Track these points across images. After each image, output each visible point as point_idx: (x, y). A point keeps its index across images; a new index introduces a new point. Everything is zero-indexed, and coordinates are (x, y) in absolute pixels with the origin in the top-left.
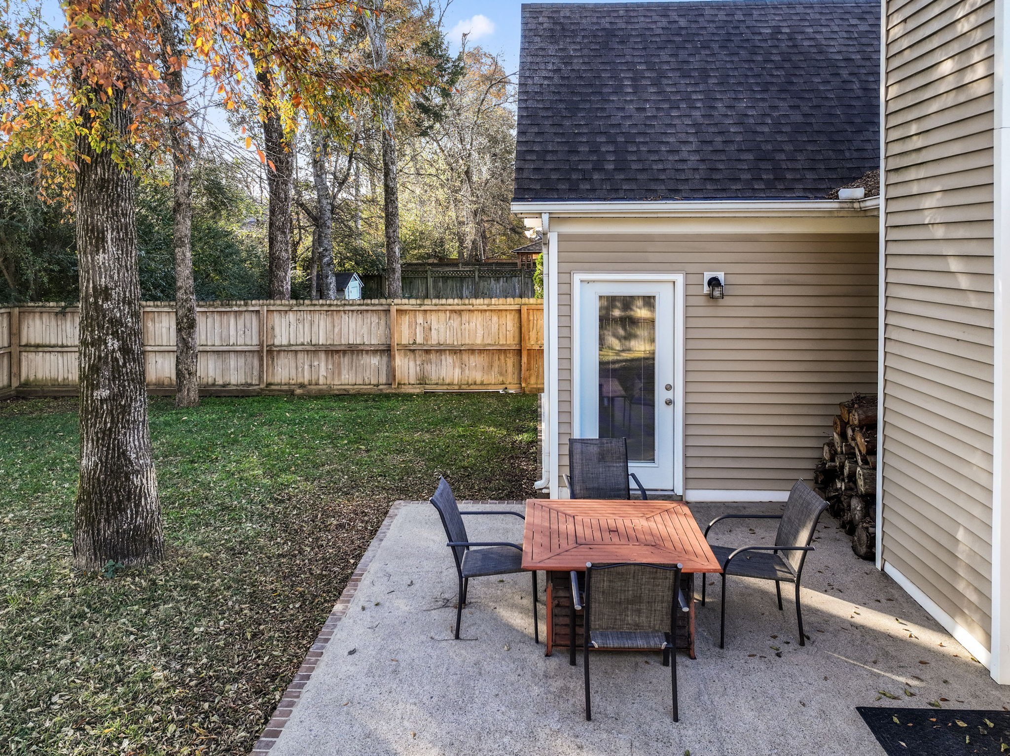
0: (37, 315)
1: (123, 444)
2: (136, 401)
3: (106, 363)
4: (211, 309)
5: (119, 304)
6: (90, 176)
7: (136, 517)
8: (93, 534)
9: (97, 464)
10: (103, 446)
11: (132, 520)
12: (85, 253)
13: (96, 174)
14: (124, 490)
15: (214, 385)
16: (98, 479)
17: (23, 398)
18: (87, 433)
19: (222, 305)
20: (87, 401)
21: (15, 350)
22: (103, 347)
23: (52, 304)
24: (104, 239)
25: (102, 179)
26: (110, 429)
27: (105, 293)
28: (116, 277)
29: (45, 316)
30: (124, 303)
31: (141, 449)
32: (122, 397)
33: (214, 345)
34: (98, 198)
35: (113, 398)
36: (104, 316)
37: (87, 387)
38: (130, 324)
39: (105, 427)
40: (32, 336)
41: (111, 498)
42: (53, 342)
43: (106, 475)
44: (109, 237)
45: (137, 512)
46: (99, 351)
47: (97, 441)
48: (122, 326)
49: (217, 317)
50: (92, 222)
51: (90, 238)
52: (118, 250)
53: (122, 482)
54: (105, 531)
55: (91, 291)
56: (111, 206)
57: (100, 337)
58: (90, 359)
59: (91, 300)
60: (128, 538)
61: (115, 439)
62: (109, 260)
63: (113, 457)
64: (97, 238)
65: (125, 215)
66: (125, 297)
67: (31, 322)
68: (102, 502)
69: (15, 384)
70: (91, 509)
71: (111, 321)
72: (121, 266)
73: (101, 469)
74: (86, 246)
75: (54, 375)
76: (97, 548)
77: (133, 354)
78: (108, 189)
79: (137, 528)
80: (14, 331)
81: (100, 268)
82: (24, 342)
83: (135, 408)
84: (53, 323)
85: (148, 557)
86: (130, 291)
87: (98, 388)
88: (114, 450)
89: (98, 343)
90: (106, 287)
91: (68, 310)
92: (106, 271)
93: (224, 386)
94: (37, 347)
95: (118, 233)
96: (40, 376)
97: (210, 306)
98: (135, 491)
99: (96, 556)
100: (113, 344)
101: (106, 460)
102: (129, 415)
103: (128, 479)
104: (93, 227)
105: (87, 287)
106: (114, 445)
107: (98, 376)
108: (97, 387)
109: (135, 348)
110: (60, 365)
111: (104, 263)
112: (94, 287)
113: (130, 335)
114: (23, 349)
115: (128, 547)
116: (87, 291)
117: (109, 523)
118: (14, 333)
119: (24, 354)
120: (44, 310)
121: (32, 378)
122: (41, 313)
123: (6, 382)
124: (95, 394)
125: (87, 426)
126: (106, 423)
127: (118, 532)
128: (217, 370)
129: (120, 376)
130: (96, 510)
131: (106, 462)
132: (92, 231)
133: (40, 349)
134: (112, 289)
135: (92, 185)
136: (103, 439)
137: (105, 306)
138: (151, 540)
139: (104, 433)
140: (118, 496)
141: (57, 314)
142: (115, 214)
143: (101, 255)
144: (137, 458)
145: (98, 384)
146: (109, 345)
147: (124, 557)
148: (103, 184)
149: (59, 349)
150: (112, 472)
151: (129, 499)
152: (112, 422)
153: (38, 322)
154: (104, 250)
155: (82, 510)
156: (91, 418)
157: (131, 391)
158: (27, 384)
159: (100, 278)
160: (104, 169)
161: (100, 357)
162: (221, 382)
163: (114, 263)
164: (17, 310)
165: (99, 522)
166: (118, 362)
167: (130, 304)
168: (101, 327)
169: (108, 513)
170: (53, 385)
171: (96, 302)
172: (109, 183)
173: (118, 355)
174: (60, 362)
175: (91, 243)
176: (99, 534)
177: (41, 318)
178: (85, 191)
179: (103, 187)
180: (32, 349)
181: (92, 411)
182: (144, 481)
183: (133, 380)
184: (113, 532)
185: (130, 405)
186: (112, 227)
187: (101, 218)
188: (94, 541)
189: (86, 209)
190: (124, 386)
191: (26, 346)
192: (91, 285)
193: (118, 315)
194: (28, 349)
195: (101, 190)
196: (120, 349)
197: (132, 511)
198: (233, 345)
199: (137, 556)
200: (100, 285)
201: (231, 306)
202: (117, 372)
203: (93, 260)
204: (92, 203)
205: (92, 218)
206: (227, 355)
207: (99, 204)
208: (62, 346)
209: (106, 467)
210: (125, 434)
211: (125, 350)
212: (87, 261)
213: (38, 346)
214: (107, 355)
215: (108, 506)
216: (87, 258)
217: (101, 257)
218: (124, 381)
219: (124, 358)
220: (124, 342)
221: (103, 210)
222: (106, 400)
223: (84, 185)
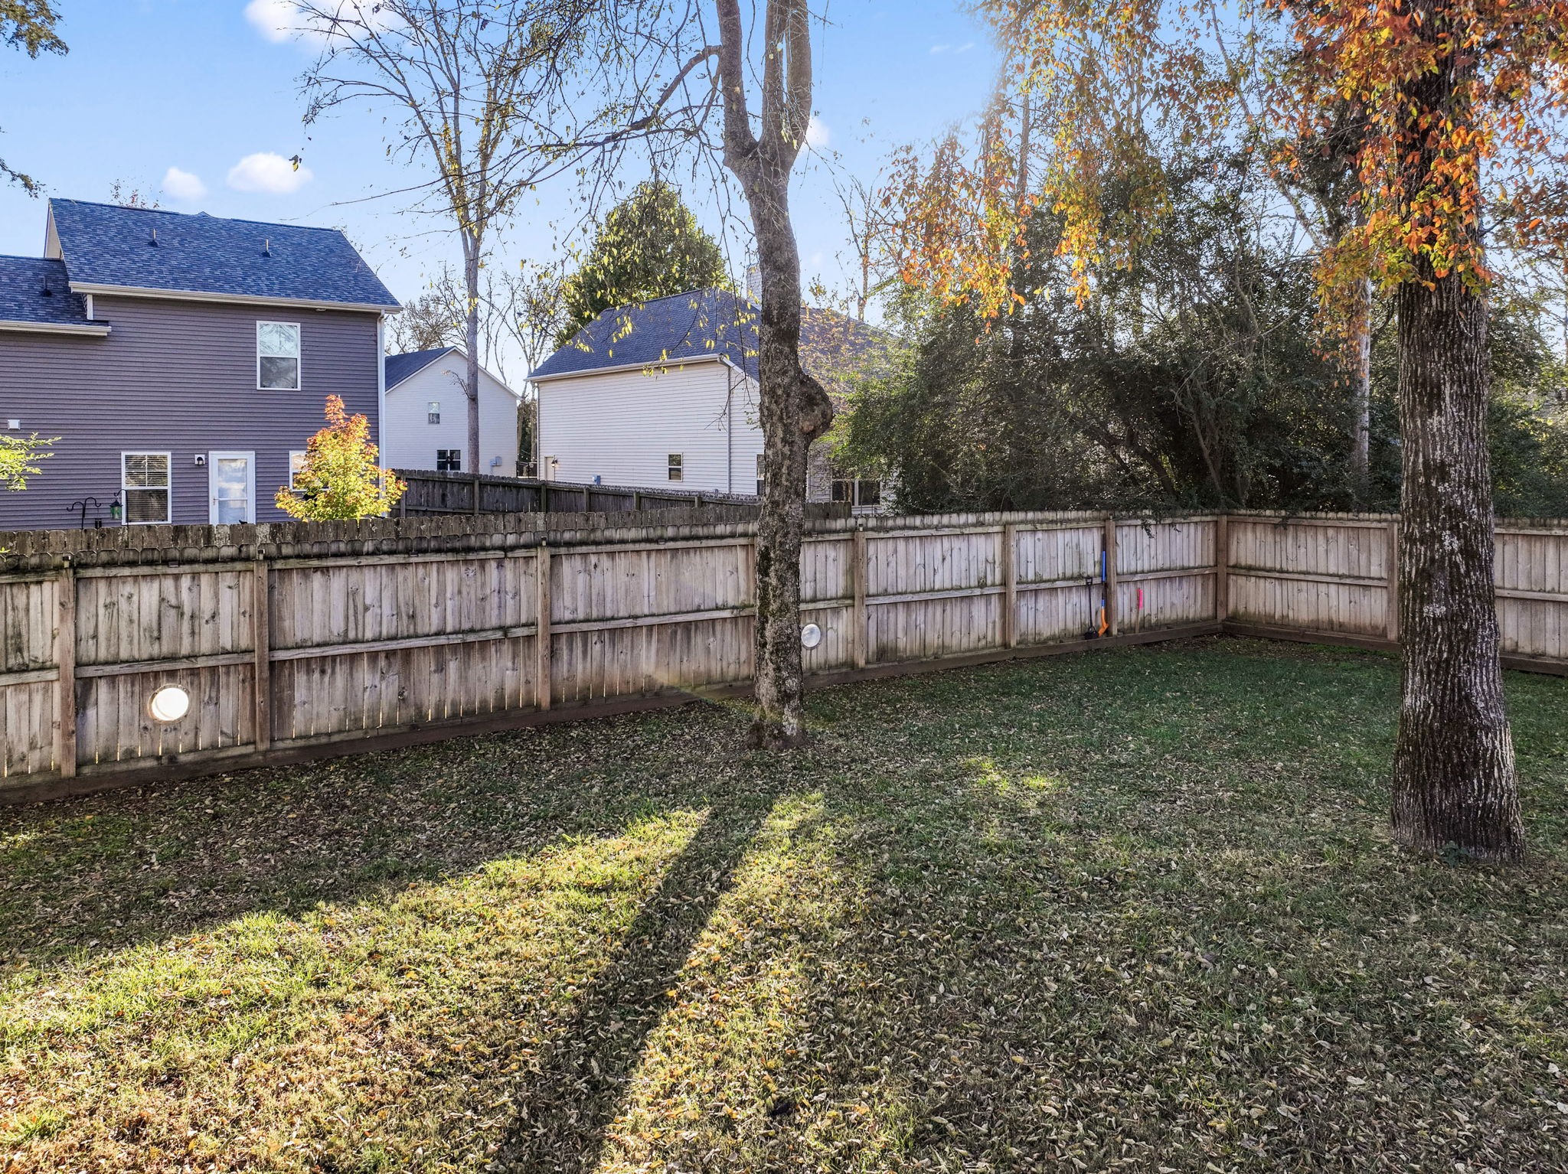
0: (1250, 527)
1: (1465, 684)
2: (1484, 628)
3: (1442, 568)
4: (1512, 531)
5: (1460, 486)
6: (1421, 310)
7: (1487, 793)
8: (1424, 800)
9: (1429, 706)
10: (1438, 683)
11: (1480, 794)
12: (1412, 416)
13: (1430, 306)
14: (1469, 750)
15: (1515, 652)
16: (1431, 727)
17: (1232, 636)
18: (1413, 662)
19: (1532, 525)
20: (1414, 618)
21: (1222, 571)
22: (1437, 546)
23: (1268, 513)
24: (1440, 396)
25: (1438, 312)
26: (1447, 661)
27: (1441, 471)
28: (1456, 449)
29: (1259, 528)
30: (1467, 487)
31: (1491, 697)
32: (1465, 619)
33: (1516, 589)
34: (1432, 339)
35: (1450, 618)
36: (1439, 503)
37: (1414, 600)
38: (1475, 517)
39: (1441, 656)
40: (1242, 553)
41: (1450, 755)
42: (1269, 564)
43: (1442, 723)
44: (1447, 392)
45: (1487, 785)
46: (1432, 551)
47: (1429, 676)
48: (1464, 519)
49: (1522, 544)
50: (1423, 373)
51: (1420, 394)
52: (1459, 411)
53: (1465, 738)
54: (1441, 800)
55: (1421, 467)
56: (1451, 349)
57: (1432, 531)
58: (1418, 561)
59: (1421, 480)
60: (1475, 819)
61: (1454, 676)
62: (1447, 426)
63: (1452, 700)
64: (1431, 395)
65: (1469, 361)
66: (1469, 478)
67: (1241, 536)
68: (1436, 759)
69: (1221, 615)
70: (1420, 765)
71: (1448, 510)
72: (1463, 433)
73: (1434, 716)
74: (1414, 406)
75: (1269, 609)
76: (1430, 820)
77: (1480, 560)
78: (1447, 325)
79: (1487, 808)
80: (1221, 546)
81: (1433, 435)
82: (1232, 562)
83: (1483, 637)
84: (1270, 538)
85: (1505, 855)
86: (1476, 470)
87: (1430, 602)
88: (1453, 690)
89: (1431, 539)
90: (1442, 462)
91: (1290, 521)
92: (1442, 440)
93: (1534, 656)
94: (1250, 571)
95: (1460, 386)
96: (1252, 609)
97: (1510, 525)
98: (1484, 755)
99: (1428, 832)
100: (1451, 542)
101: (1443, 701)
102: (1475, 645)
103: (1473, 735)
104: (1425, 380)
105: (1415, 462)
106: (1453, 684)
107: (1430, 585)
108: (1429, 600)
109: (1482, 551)
110: (1278, 597)
111: (1439, 430)
112: (1426, 463)
113: (1475, 532)
114: (1231, 570)
115: (1475, 831)
116: (1414, 468)
117: (1448, 791)
118: (1221, 548)
119: (1232, 577)
120: (1258, 519)
121: (1241, 609)
122: (1255, 523)
123: (1211, 613)
124: (1425, 610)
125: (1413, 652)
126: (1441, 652)
127: (1460, 806)
128: (1521, 629)
129: (1461, 589)
130: (1428, 768)
131: (1442, 706)
132: (1423, 385)
133: (1253, 573)
134: (1450, 465)
135: (1424, 321)
136: (1437, 674)
137: (1440, 489)
138: (1508, 832)
139: (1438, 665)
140: (1460, 756)
141: (1275, 526)
142: (1456, 360)
143: (1436, 418)
144: (1486, 708)
145: (1430, 596)
146: (1446, 543)
147: (1469, 844)
148: (1440, 319)
149: (1277, 575)
150: (1450, 720)
151: (1476, 764)
152: (1450, 652)
153: (1250, 535)
154: (1440, 410)
155: (1405, 765)
156: (1420, 643)
157: (1477, 612)
158: (1234, 617)
159: (1435, 449)
160: (1441, 297)
161: (1433, 560)
162: (1528, 650)
163: (1453, 429)
164: (1225, 518)
165: (1433, 786)
166: (1458, 569)
167: (1475, 487)
168: (1434, 519)
169: (1445, 777)
170: (1268, 623)
171: (1428, 484)
172: (1448, 317)
173: (1459, 558)
174: (1278, 592)
175: (1421, 403)
176: (1432, 801)
177: (1254, 531)
178: (1413, 330)
179: (1441, 323)
180: (1243, 572)
181: (1422, 632)
182: (1497, 743)
183: (1479, 597)
184: (1453, 804)
185: (1476, 633)
186: (1452, 379)
187: (1435, 366)
188: (1426, 811)
189: (1414, 355)
190: (1467, 604)
191: (1234, 567)
192: (1421, 460)
193: (1459, 502)
194: (1237, 571)
195: (1437, 327)
196: (1461, 551)
197: (1479, 782)
198: (1553, 591)
199: (1489, 847)
200: (1434, 460)
201: (1550, 527)
202: (1456, 584)
203: (1423, 425)
204: (1425, 347)
205: (1424, 367)
206: (1540, 607)
207: (1433, 347)
208: (1281, 571)
209: (1442, 713)
210: (1469, 671)
211: (1468, 553)
212: (1416, 427)
213: (1250, 568)
214: (1442, 558)
215: (1445, 767)
216: (1415, 422)
217: (1435, 421)
218: (1467, 596)
219: (1467, 565)
220: (1467, 541)
221: (1440, 355)
222: (1441, 619)
223: (1412, 322)
